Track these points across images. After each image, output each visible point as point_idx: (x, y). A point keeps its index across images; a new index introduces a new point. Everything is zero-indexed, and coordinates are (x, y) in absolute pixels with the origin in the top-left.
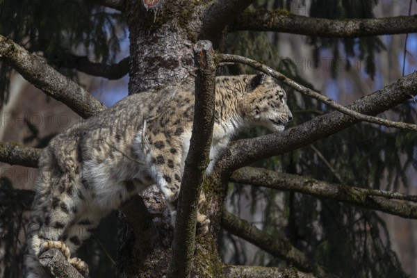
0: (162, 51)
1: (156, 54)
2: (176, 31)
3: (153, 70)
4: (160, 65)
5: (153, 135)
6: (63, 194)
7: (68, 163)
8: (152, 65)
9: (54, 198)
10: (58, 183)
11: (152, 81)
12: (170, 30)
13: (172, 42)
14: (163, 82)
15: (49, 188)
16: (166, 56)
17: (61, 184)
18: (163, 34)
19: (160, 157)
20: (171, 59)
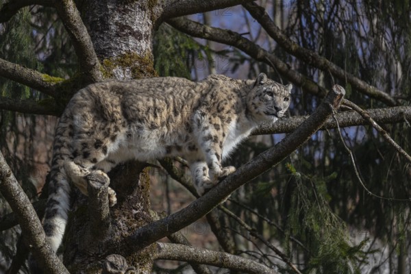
0: (133, 23)
1: (126, 23)
2: (145, 10)
3: (124, 35)
4: (130, 33)
5: (212, 117)
6: (107, 139)
7: (115, 115)
8: (123, 31)
9: (97, 140)
10: (103, 129)
11: (123, 45)
12: (139, 7)
13: (140, 18)
14: (132, 49)
15: (92, 128)
16: (135, 28)
17: (106, 130)
18: (134, 9)
19: (216, 137)
20: (138, 32)
